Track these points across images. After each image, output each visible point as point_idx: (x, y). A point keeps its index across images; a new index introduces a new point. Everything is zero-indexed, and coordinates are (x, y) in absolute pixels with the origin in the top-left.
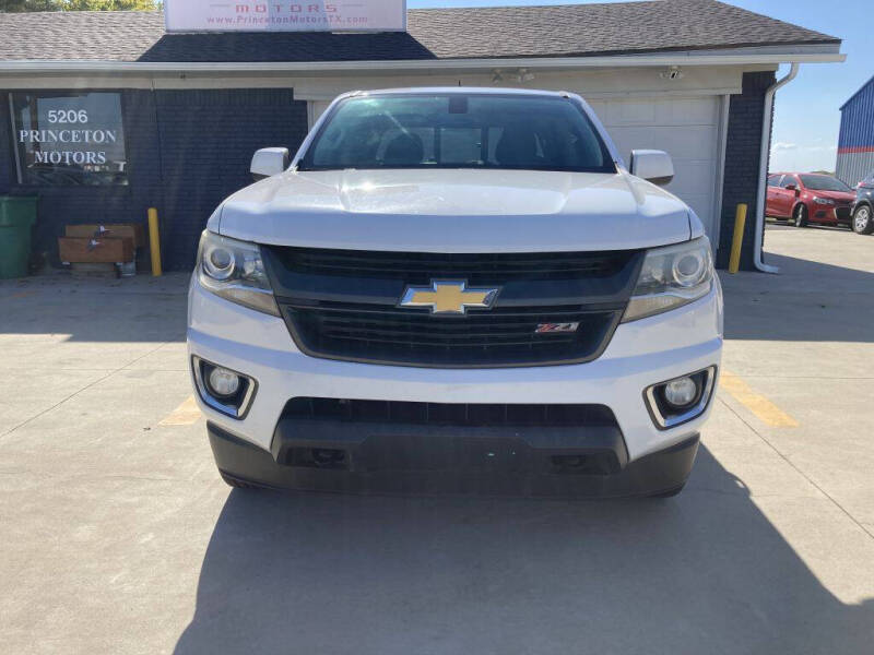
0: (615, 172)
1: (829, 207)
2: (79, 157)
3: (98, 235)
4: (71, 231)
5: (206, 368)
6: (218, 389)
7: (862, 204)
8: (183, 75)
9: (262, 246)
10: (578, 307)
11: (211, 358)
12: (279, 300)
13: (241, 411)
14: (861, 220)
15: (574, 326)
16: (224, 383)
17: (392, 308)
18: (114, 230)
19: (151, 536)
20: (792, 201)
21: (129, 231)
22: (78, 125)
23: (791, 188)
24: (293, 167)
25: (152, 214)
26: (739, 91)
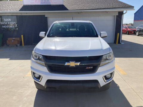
0: (98, 37)
1: (132, 31)
2: (10, 27)
3: (13, 40)
4: (9, 39)
5: (34, 73)
6: (36, 76)
7: (137, 31)
8: (27, 13)
9: (43, 55)
10: (92, 65)
11: (35, 72)
12: (45, 64)
13: (40, 80)
14: (137, 34)
15: (92, 67)
16: (37, 76)
17: (63, 65)
18: (16, 39)
19: (25, 98)
20: (126, 30)
21: (18, 39)
22: (9, 21)
23: (126, 28)
24: (46, 36)
25: (22, 36)
26: (118, 15)
